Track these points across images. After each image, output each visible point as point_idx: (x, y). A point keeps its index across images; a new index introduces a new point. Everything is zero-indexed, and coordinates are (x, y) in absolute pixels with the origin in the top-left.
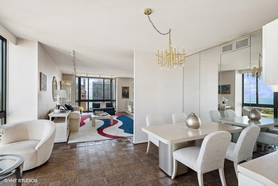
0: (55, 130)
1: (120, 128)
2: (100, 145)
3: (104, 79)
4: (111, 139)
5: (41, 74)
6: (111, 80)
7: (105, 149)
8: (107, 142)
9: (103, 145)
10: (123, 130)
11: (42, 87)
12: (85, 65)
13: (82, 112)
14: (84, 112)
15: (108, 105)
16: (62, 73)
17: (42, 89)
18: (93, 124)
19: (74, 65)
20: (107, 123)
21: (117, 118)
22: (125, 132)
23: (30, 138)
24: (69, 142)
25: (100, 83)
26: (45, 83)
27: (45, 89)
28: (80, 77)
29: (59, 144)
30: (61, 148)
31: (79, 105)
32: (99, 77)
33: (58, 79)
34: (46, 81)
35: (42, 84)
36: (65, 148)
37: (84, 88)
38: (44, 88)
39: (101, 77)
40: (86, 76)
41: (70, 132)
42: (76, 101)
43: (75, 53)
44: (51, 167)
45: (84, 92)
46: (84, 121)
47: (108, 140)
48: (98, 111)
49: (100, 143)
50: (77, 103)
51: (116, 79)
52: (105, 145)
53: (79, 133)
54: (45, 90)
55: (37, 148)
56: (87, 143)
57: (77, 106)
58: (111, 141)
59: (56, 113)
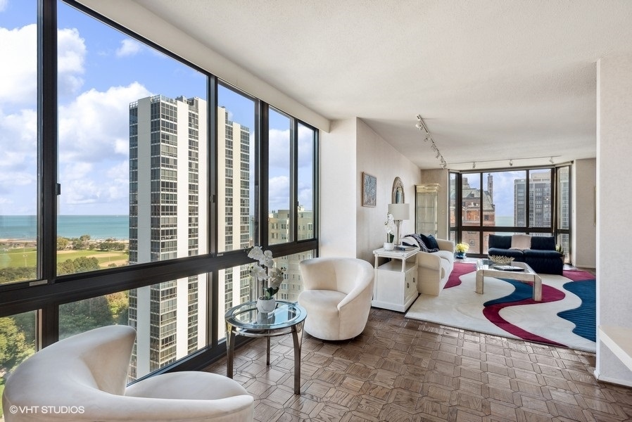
0: (372, 282)
1: (562, 315)
2: (475, 342)
3: (527, 169)
4: (516, 340)
5: (363, 174)
6: (554, 170)
7: (483, 357)
8: (499, 343)
9: (483, 346)
10: (573, 326)
11: (366, 199)
12: (458, 142)
13: (464, 255)
14: (469, 255)
15: (536, 243)
16: (419, 168)
17: (366, 203)
18: (477, 289)
19: (434, 147)
20: (523, 295)
21: (566, 286)
22: (575, 331)
23: (339, 287)
24: (409, 315)
25: (538, 182)
26: (373, 190)
27: (372, 203)
28: (461, 171)
29: (391, 313)
30: (390, 321)
31: (459, 239)
32: (509, 166)
33: (408, 182)
34: (375, 187)
35: (365, 193)
36: (397, 323)
37: (489, 197)
38: (369, 201)
39: (513, 166)
40: (471, 168)
41: (419, 294)
42: (451, 229)
43: (425, 121)
44: (361, 350)
45: (491, 208)
46: (462, 278)
47: (505, 340)
48: (497, 257)
49: (477, 339)
50: (453, 234)
51: (570, 167)
52: (489, 348)
53: (437, 302)
54: (373, 205)
55: (339, 306)
56: (444, 329)
57: (453, 241)
58: (513, 345)
59: (387, 251)
